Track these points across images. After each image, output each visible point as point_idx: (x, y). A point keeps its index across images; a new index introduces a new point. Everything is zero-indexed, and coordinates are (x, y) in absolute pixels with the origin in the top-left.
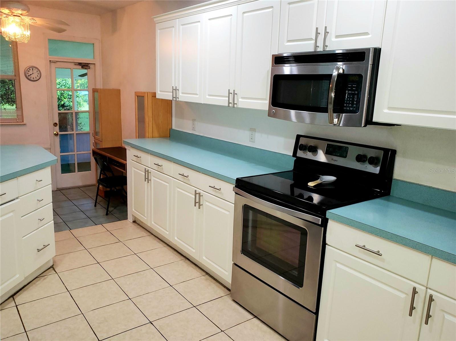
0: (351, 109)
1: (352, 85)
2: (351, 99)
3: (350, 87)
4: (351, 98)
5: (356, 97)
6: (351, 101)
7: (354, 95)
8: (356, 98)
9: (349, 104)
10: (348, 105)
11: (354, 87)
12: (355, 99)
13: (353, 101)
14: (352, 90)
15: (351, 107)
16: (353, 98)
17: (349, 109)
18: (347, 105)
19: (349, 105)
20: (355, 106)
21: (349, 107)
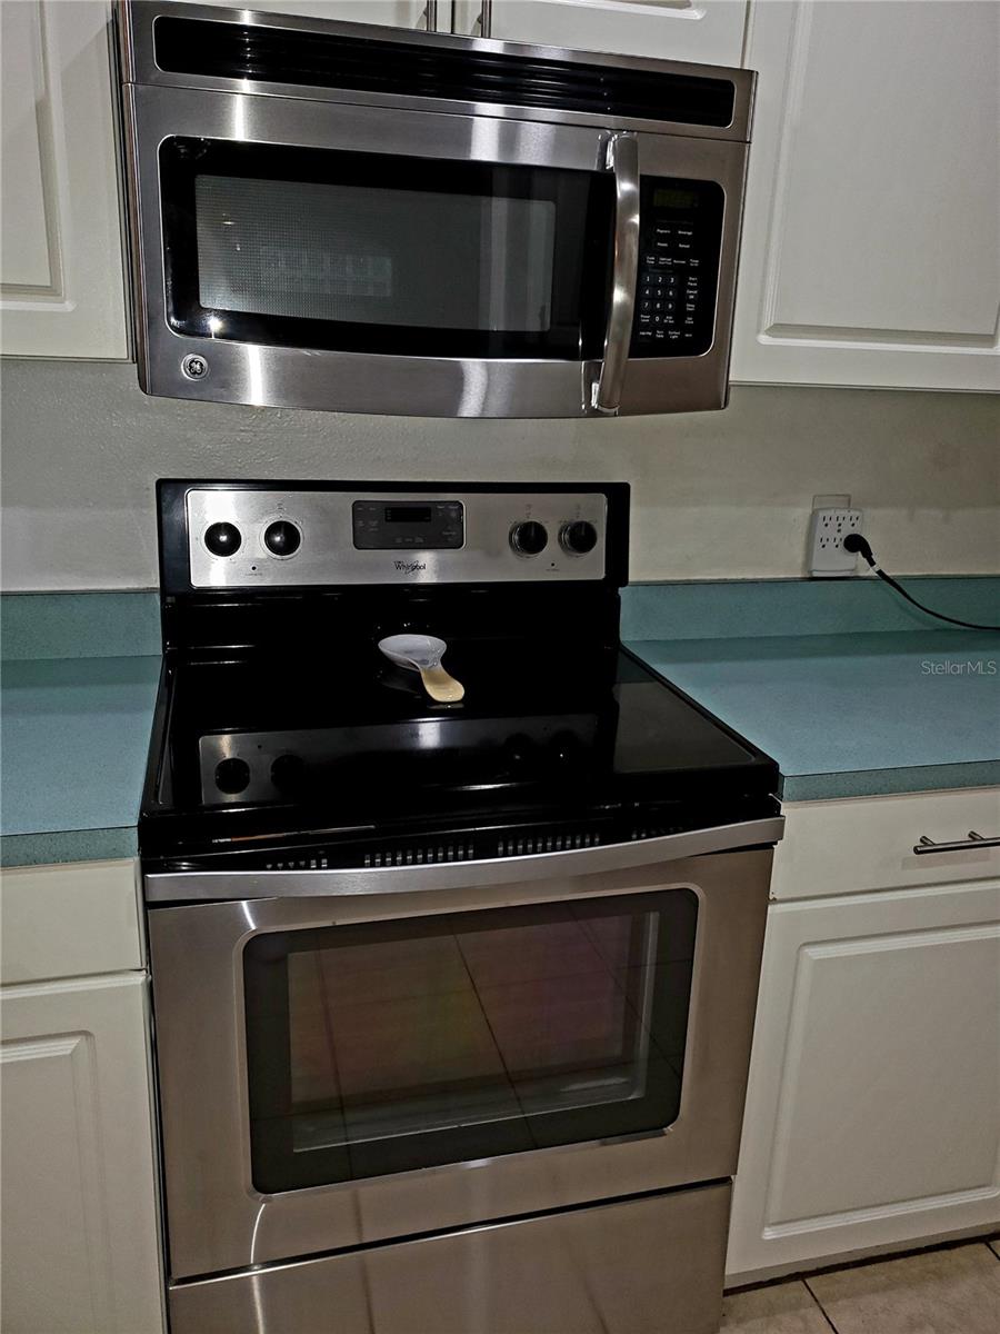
0: (674, 335)
1: (674, 229)
2: (671, 293)
3: (663, 238)
4: (671, 287)
5: (692, 281)
6: (670, 300)
7: (682, 273)
8: (692, 288)
9: (663, 313)
10: (657, 319)
11: (684, 239)
12: (692, 294)
13: (681, 300)
14: (672, 252)
15: (673, 328)
16: (681, 288)
17: (666, 334)
18: (652, 319)
19: (661, 320)
20: (689, 321)
21: (666, 328)
